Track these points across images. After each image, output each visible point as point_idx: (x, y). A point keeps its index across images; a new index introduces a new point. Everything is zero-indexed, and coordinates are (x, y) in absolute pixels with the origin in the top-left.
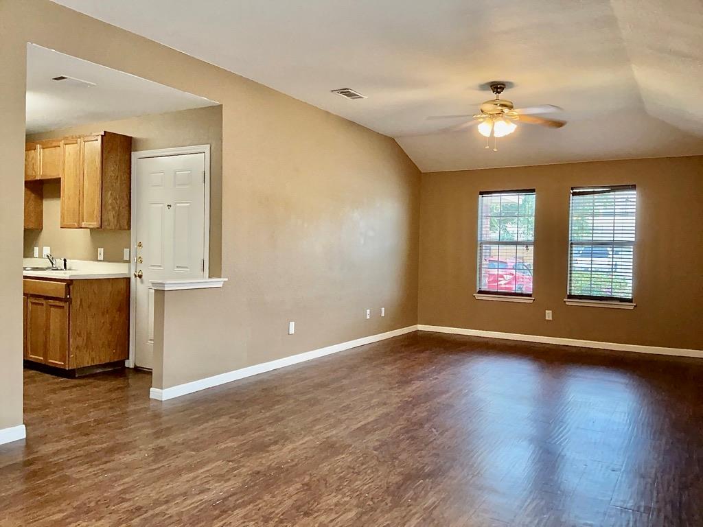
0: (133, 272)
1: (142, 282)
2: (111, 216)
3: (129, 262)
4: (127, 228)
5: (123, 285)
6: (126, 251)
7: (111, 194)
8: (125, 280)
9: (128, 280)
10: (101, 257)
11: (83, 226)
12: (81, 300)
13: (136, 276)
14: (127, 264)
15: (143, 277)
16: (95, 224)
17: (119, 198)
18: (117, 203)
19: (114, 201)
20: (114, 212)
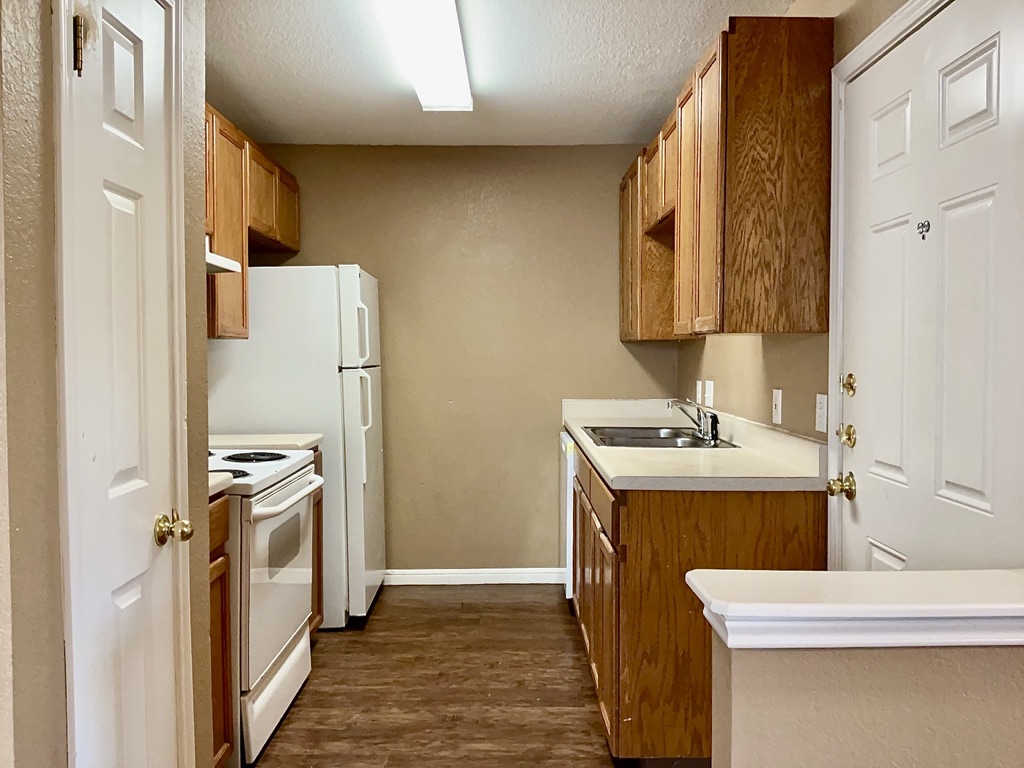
1: (854, 514)
2: (755, 289)
3: (825, 438)
4: (816, 327)
6: (821, 402)
7: (758, 222)
9: (822, 499)
12: (655, 554)
14: (821, 447)
15: (857, 498)
17: (786, 229)
18: (777, 247)
19: (766, 241)
20: (766, 276)
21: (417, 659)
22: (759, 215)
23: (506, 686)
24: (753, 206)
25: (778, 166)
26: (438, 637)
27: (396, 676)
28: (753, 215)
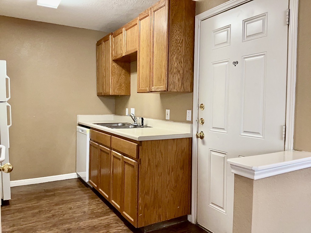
0: (195, 133)
1: (204, 143)
2: (176, 79)
3: (191, 122)
4: (190, 91)
5: (185, 145)
6: (189, 112)
7: (177, 58)
8: (188, 140)
9: (191, 139)
10: (168, 117)
11: (153, 90)
13: (198, 137)
14: (190, 125)
15: (205, 138)
16: (163, 87)
17: (184, 61)
18: (181, 67)
19: (179, 64)
20: (179, 75)
21: (40, 212)
22: (177, 56)
23: (80, 215)
24: (176, 53)
25: (182, 42)
26: (43, 202)
27: (35, 219)
28: (176, 56)
